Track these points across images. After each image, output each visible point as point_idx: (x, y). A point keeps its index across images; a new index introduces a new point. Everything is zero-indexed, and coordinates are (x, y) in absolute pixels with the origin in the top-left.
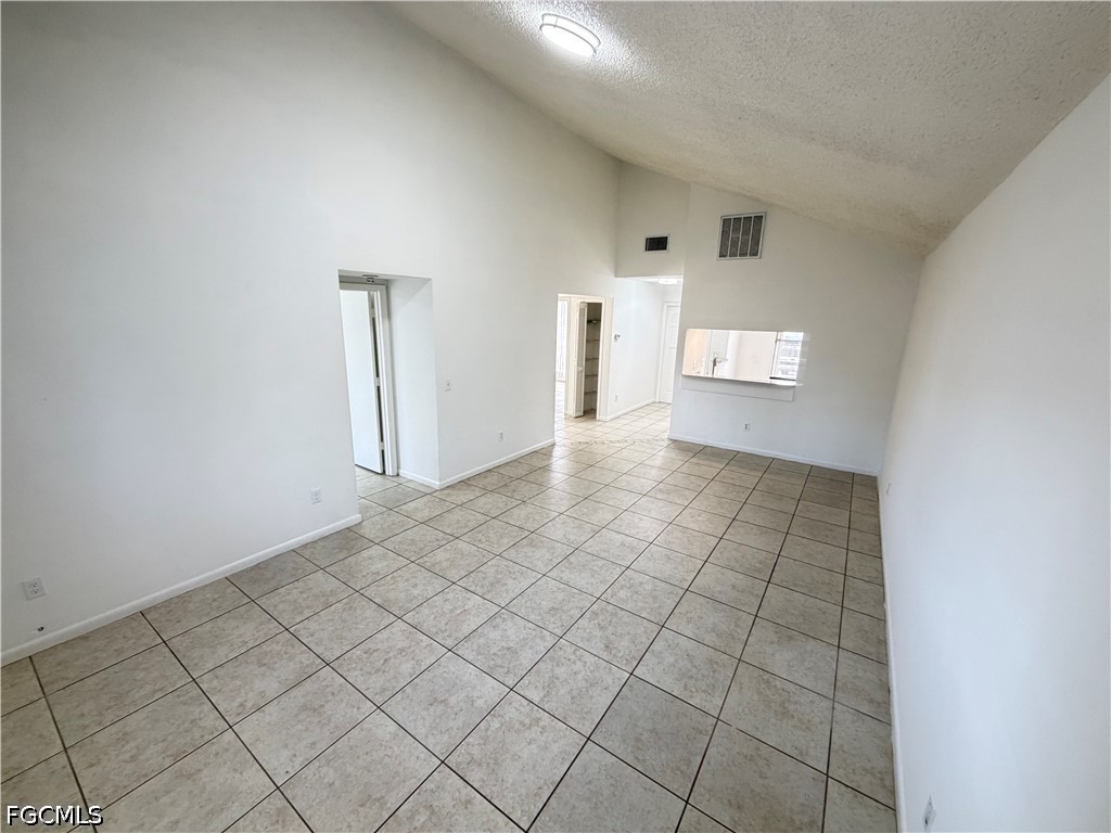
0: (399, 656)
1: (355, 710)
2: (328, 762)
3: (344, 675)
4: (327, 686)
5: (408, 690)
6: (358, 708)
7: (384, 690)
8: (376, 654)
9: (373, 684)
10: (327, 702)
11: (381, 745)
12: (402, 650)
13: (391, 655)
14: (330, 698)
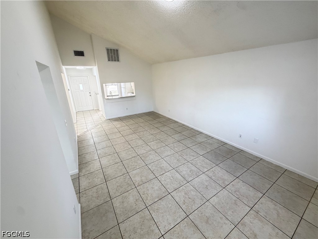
0: (188, 195)
1: (208, 207)
2: (226, 213)
3: (194, 210)
4: (198, 215)
5: (202, 193)
6: (208, 206)
7: (201, 199)
8: (186, 201)
9: (198, 202)
10: (205, 215)
11: (220, 200)
12: (185, 194)
13: (187, 197)
14: (203, 214)
